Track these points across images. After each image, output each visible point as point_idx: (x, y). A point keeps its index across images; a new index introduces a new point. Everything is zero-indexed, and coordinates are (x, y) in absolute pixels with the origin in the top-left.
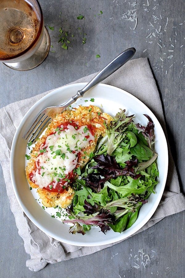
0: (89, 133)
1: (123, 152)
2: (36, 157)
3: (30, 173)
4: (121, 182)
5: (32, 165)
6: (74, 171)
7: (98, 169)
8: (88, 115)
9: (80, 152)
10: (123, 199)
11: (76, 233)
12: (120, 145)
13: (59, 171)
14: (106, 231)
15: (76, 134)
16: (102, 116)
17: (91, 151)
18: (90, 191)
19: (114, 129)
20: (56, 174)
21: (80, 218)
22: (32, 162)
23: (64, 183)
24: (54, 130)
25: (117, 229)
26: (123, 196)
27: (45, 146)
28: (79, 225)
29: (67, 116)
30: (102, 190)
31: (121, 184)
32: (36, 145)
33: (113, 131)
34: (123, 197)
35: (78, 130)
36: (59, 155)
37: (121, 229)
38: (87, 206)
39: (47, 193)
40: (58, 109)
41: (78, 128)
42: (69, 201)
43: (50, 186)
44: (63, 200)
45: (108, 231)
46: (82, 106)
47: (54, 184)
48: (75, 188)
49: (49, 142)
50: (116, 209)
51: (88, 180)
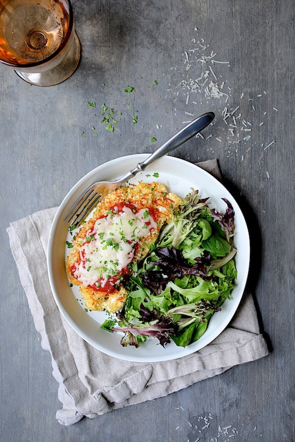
0: (150, 218)
1: (192, 245)
2: (81, 246)
3: (72, 265)
4: (189, 283)
5: (75, 256)
6: (129, 267)
7: (160, 266)
8: (150, 195)
9: (137, 243)
10: (190, 305)
11: (128, 345)
12: (189, 236)
13: (110, 266)
14: (166, 344)
15: (134, 220)
16: (167, 197)
17: (151, 242)
18: (149, 292)
19: (183, 216)
20: (105, 269)
21: (134, 327)
22: (75, 251)
23: (115, 280)
24: (105, 213)
25: (181, 342)
26: (190, 301)
27: (94, 232)
28: (132, 334)
29: (123, 195)
30: (163, 292)
31: (187, 286)
32: (81, 230)
33: (181, 218)
34: (191, 303)
35: (137, 215)
36: (111, 245)
37: (185, 343)
38: (144, 311)
39: (92, 292)
40: (111, 185)
41: (137, 212)
42: (120, 305)
43: (97, 284)
44: (112, 302)
45: (168, 344)
46: (142, 182)
47: (102, 281)
48: (128, 288)
49: (99, 227)
50: (180, 317)
51: (146, 278)
